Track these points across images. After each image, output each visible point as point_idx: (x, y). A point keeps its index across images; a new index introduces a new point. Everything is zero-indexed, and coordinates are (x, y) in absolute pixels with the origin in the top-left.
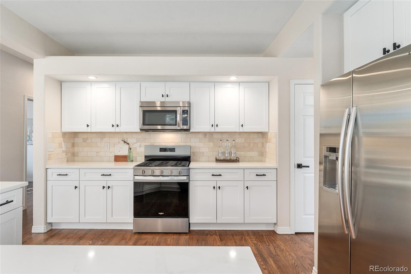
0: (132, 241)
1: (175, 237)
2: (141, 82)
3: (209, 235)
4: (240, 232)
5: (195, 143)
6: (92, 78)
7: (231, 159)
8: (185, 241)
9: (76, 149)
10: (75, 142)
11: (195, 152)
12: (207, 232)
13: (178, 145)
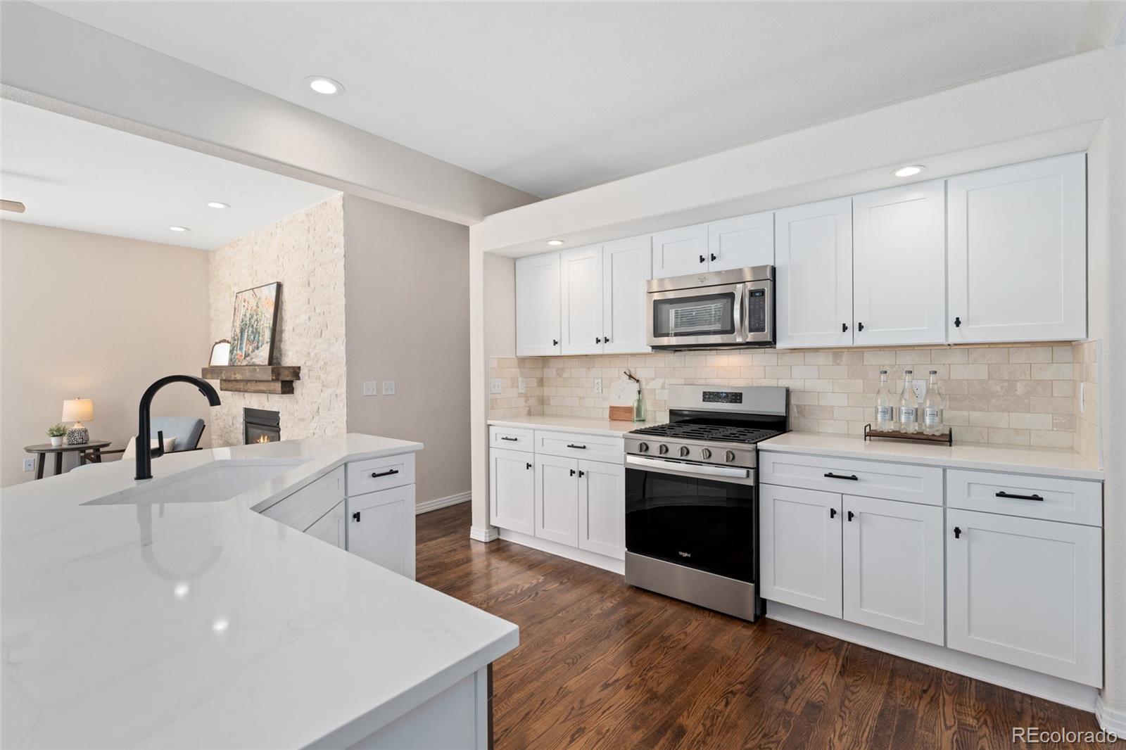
0: (613, 601)
1: (714, 621)
2: (652, 234)
3: (814, 646)
4: (929, 673)
5: (805, 379)
6: (555, 243)
7: (922, 433)
8: (733, 638)
9: (547, 391)
10: (544, 376)
11: (805, 406)
12: (811, 637)
13: (754, 385)
